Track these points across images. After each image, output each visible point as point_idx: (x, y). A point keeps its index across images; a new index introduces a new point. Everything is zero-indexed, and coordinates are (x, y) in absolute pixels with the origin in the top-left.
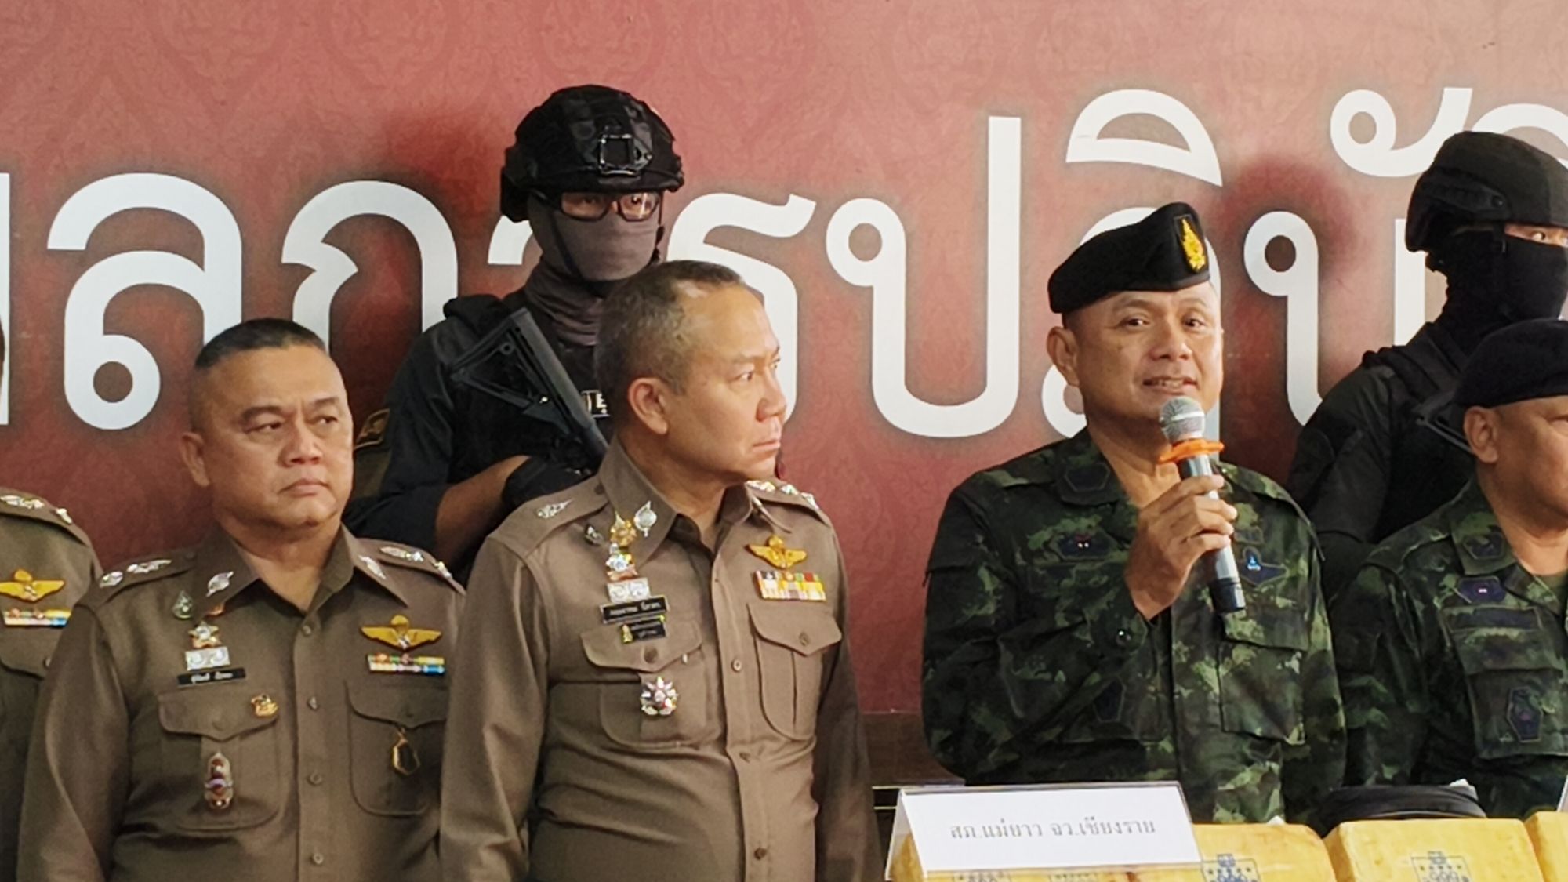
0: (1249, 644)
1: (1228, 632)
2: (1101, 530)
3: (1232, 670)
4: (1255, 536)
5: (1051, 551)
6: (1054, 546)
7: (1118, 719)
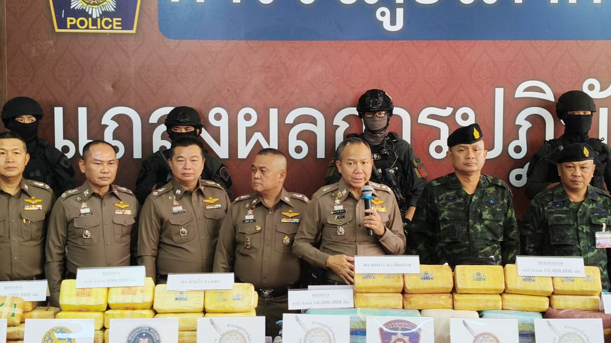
0: (489, 220)
1: (483, 217)
2: (455, 195)
3: (485, 226)
4: (494, 195)
5: (443, 200)
6: (444, 198)
7: (456, 237)
